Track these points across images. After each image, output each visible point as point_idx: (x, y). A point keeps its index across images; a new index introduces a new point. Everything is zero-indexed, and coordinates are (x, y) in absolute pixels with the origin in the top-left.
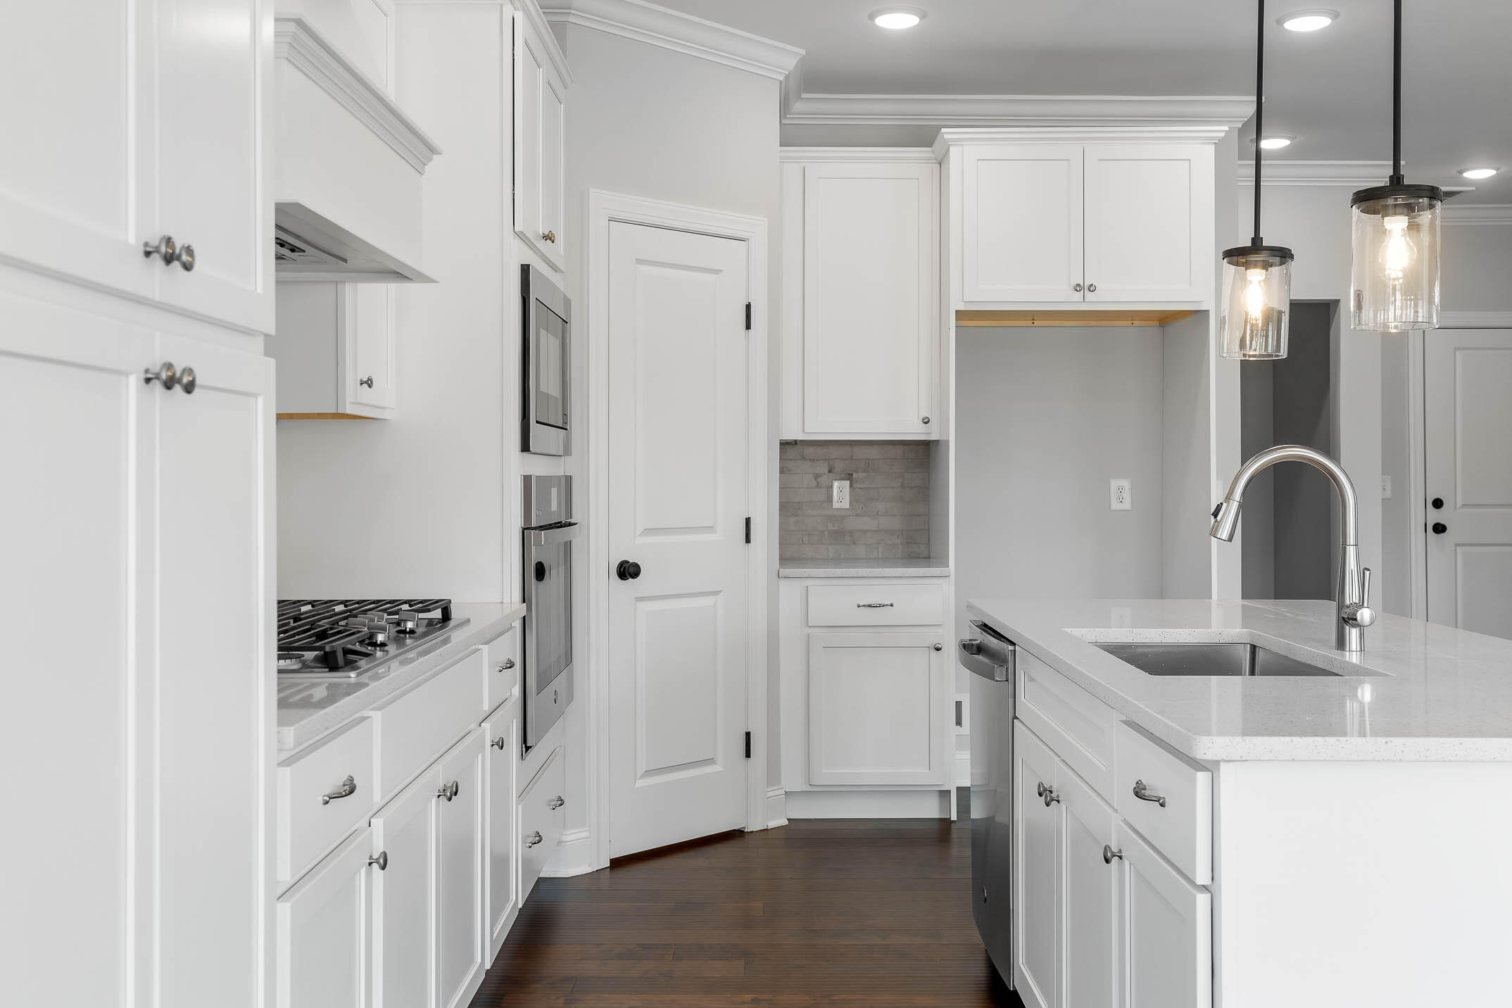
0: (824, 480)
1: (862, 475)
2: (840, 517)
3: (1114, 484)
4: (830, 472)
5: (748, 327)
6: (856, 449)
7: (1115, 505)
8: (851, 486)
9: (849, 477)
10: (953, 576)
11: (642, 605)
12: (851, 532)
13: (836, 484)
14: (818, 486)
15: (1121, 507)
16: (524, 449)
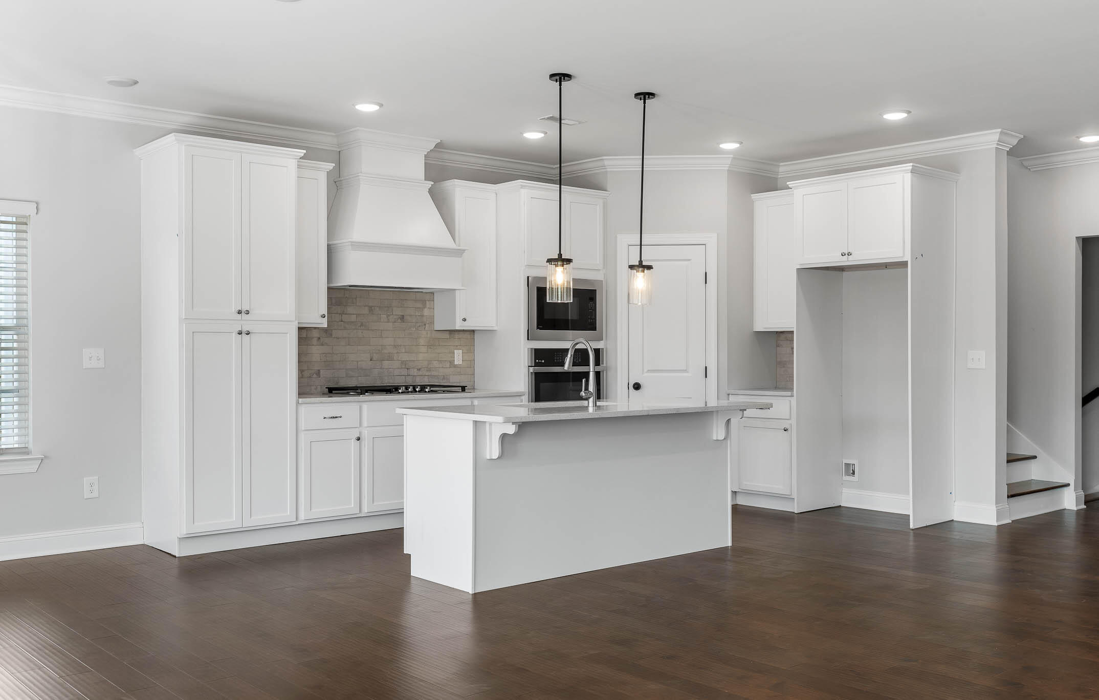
1: (791, 348)
5: (706, 282)
6: (791, 335)
10: (794, 397)
16: (528, 339)
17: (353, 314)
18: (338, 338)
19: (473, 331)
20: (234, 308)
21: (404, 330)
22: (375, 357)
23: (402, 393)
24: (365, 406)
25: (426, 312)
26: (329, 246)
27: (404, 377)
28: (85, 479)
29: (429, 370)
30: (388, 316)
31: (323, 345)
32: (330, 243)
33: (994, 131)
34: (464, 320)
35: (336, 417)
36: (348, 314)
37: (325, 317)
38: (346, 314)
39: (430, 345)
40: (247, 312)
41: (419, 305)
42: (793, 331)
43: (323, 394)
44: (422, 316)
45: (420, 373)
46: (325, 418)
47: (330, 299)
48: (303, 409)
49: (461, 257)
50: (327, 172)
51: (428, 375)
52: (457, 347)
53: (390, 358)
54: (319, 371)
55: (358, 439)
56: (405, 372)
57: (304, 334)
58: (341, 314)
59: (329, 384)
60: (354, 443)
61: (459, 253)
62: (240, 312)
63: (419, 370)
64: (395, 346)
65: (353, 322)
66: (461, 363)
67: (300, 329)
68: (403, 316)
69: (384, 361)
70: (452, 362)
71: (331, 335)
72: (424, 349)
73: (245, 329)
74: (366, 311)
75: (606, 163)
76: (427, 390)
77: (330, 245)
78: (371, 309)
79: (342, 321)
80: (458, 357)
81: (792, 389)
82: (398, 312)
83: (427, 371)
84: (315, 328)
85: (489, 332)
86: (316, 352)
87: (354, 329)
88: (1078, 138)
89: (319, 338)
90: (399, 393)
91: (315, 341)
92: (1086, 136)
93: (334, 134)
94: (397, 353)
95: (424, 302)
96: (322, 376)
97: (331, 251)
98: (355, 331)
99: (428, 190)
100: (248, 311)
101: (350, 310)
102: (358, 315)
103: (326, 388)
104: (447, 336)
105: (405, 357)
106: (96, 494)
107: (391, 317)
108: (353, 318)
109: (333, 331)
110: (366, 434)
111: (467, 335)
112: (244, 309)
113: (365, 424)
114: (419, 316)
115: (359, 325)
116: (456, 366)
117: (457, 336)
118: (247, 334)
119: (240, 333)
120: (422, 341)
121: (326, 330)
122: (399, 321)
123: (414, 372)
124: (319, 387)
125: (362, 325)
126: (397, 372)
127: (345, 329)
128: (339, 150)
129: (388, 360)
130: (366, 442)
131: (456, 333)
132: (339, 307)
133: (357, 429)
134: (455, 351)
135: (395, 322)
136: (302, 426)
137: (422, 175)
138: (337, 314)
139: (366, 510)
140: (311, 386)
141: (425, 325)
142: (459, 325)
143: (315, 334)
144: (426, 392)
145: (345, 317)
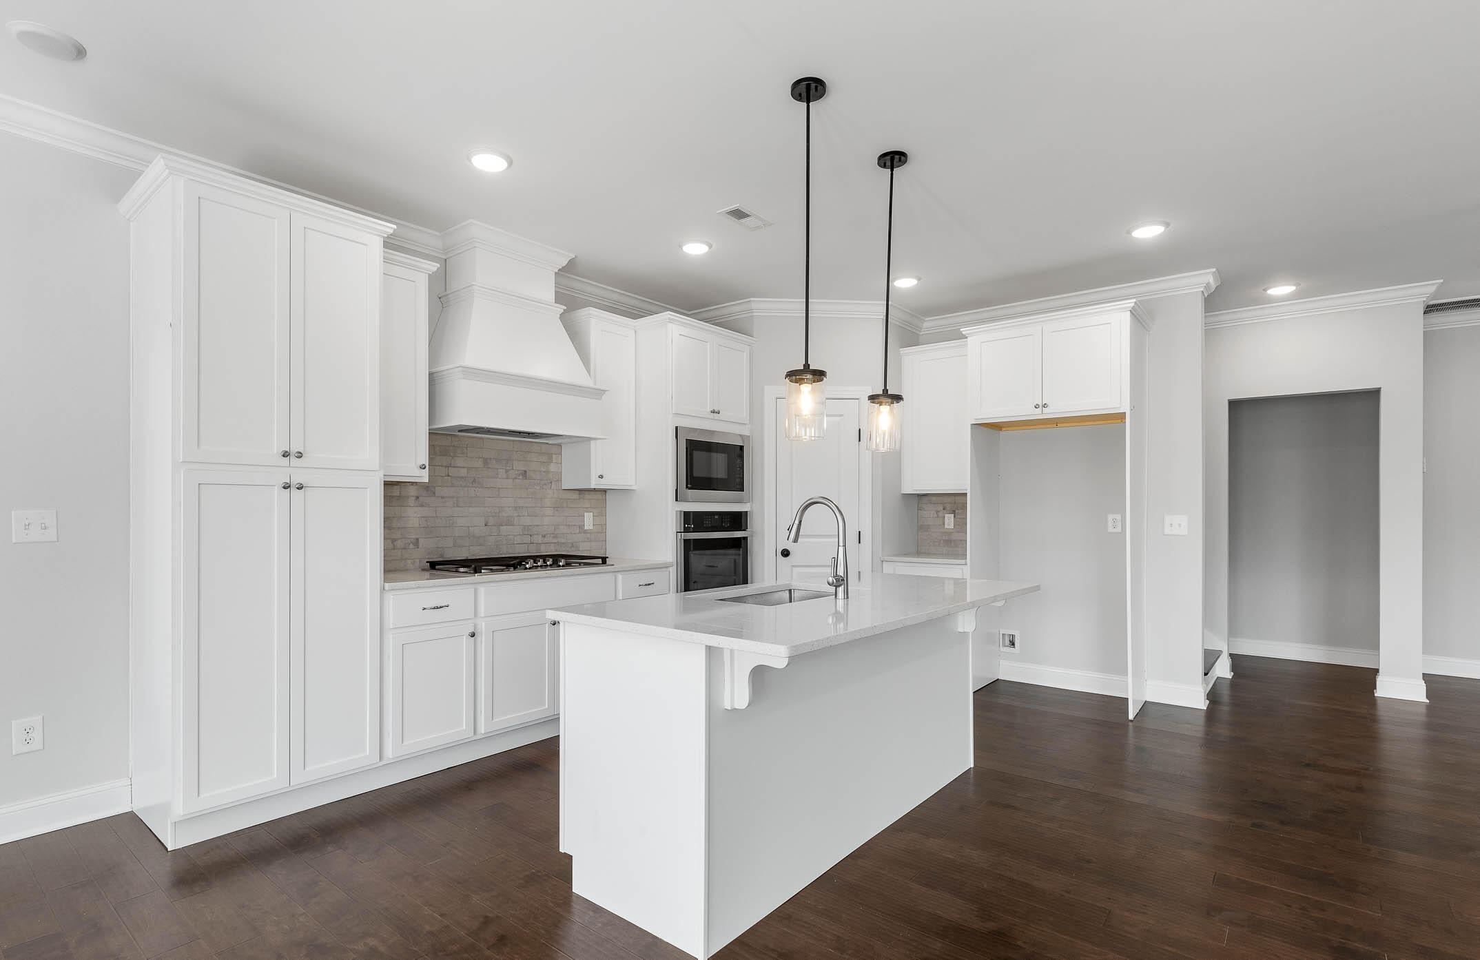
0: (940, 514)
1: (960, 511)
2: (949, 533)
3: (1110, 517)
4: (944, 509)
5: (860, 440)
6: (957, 498)
7: (1111, 529)
8: (954, 517)
9: (954, 512)
10: (969, 565)
11: (796, 570)
12: (954, 541)
13: (947, 516)
14: (938, 516)
15: (1115, 530)
16: (677, 500)
17: (464, 467)
18: (443, 498)
19: (605, 491)
20: (277, 449)
21: (527, 489)
22: (491, 521)
23: (530, 568)
24: (482, 590)
25: (553, 468)
26: (431, 375)
27: (526, 545)
28: (13, 722)
29: (556, 536)
30: (507, 471)
31: (422, 506)
32: (434, 370)
33: (1208, 271)
34: (601, 477)
35: (441, 607)
36: (457, 467)
37: (424, 468)
38: (454, 467)
39: (558, 507)
40: (300, 455)
41: (544, 459)
42: (966, 494)
43: (423, 570)
44: (547, 472)
45: (546, 540)
46: (425, 609)
47: (432, 447)
48: (390, 599)
49: (600, 399)
50: (429, 275)
51: (555, 543)
52: (587, 510)
53: (509, 522)
54: (417, 539)
55: (473, 635)
56: (527, 539)
57: (394, 491)
58: (447, 467)
59: (432, 556)
60: (466, 641)
61: (598, 393)
62: (286, 455)
63: (544, 536)
64: (516, 508)
65: (462, 477)
66: (591, 527)
67: (387, 484)
68: (525, 471)
69: (502, 526)
70: (581, 527)
71: (434, 493)
72: (549, 512)
73: (295, 481)
74: (479, 464)
75: (754, 306)
76: (561, 564)
77: (432, 373)
78: (486, 461)
79: (448, 476)
80: (589, 521)
81: (964, 556)
82: (519, 466)
83: (554, 537)
84: (412, 483)
85: (625, 492)
86: (413, 515)
87: (465, 487)
88: (1265, 290)
89: (418, 498)
90: (526, 568)
91: (411, 501)
92: (1274, 287)
93: (438, 234)
94: (518, 516)
95: (550, 456)
96: (420, 546)
97: (433, 380)
98: (466, 489)
99: (559, 316)
100: (300, 453)
101: (460, 462)
102: (469, 469)
103: (427, 562)
104: (575, 496)
105: (527, 521)
106: (37, 745)
107: (511, 472)
108: (463, 472)
109: (437, 488)
110: (483, 626)
111: (599, 496)
112: (294, 449)
113: (482, 612)
114: (544, 472)
115: (471, 481)
116: (586, 532)
117: (587, 496)
118: (298, 488)
119: (287, 487)
120: (547, 502)
121: (428, 487)
122: (521, 477)
123: (538, 539)
124: (418, 561)
125: (474, 481)
126: (518, 540)
127: (453, 486)
128: (444, 257)
129: (506, 525)
130: (482, 639)
131: (586, 493)
132: (445, 457)
133: (470, 621)
134: (585, 514)
135: (516, 478)
136: (390, 621)
137: (551, 297)
138: (442, 466)
139: (482, 729)
140: (406, 559)
141: (551, 483)
142: (594, 483)
143: (412, 491)
144: (560, 566)
145: (452, 471)
